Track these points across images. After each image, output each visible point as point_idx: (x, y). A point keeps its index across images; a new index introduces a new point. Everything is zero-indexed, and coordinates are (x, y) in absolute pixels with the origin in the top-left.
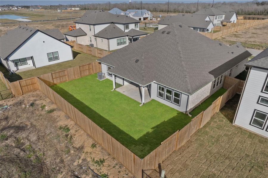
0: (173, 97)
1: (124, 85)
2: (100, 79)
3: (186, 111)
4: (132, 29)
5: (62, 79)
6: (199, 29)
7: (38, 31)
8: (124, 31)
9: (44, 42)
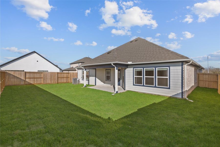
0: (156, 77)
1: (96, 85)
3: (182, 93)
5: (37, 80)
7: (35, 52)
9: (37, 61)
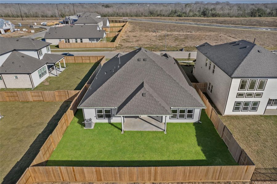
0: (187, 114)
2: (91, 127)
4: (46, 54)
5: (50, 149)
6: (95, 39)
8: (38, 58)
